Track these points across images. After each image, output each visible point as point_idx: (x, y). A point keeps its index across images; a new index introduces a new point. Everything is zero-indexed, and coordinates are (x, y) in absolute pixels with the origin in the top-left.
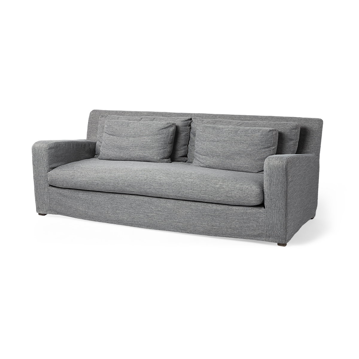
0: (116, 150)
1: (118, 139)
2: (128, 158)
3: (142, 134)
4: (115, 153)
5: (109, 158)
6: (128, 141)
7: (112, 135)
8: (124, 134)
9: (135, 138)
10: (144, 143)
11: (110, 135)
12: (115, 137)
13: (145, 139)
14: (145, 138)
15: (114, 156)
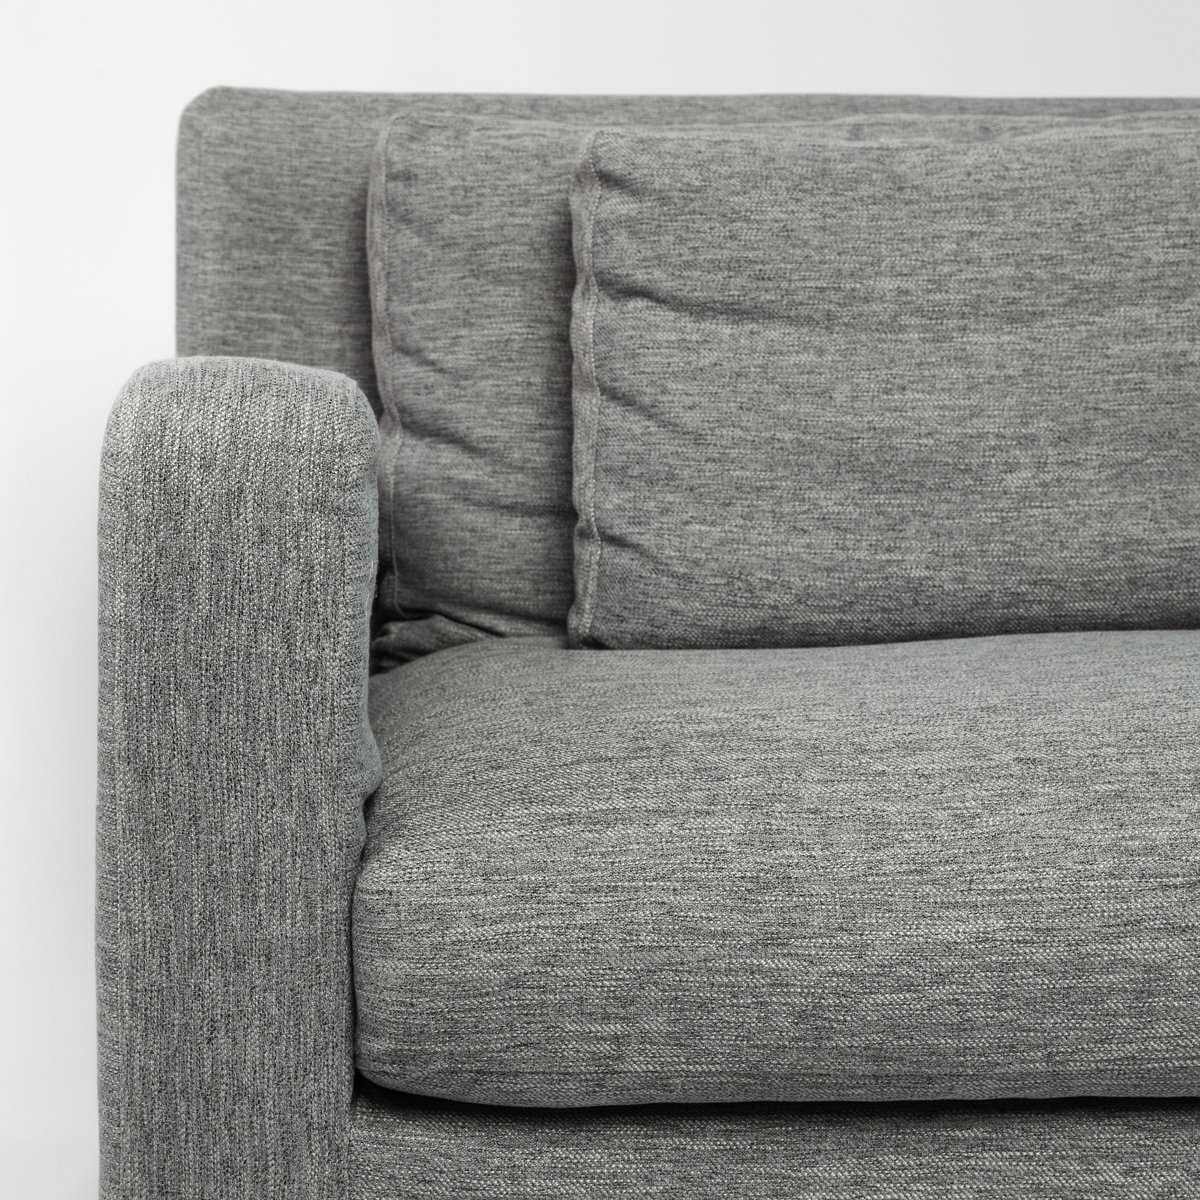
0: (828, 501)
1: (820, 352)
2: (985, 600)
3: (1098, 274)
4: (828, 539)
5: (749, 618)
6: (955, 372)
7: (735, 312)
8: (887, 285)
9: (1038, 328)
10: (1157, 386)
11: (701, 310)
12: (775, 333)
13: (1145, 332)
14: (1148, 313)
15: (821, 583)
